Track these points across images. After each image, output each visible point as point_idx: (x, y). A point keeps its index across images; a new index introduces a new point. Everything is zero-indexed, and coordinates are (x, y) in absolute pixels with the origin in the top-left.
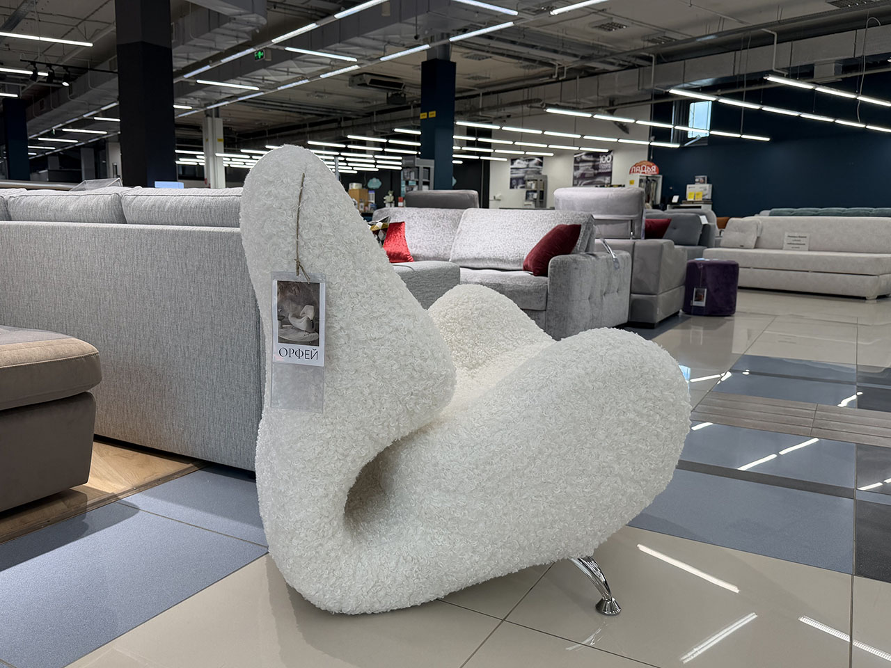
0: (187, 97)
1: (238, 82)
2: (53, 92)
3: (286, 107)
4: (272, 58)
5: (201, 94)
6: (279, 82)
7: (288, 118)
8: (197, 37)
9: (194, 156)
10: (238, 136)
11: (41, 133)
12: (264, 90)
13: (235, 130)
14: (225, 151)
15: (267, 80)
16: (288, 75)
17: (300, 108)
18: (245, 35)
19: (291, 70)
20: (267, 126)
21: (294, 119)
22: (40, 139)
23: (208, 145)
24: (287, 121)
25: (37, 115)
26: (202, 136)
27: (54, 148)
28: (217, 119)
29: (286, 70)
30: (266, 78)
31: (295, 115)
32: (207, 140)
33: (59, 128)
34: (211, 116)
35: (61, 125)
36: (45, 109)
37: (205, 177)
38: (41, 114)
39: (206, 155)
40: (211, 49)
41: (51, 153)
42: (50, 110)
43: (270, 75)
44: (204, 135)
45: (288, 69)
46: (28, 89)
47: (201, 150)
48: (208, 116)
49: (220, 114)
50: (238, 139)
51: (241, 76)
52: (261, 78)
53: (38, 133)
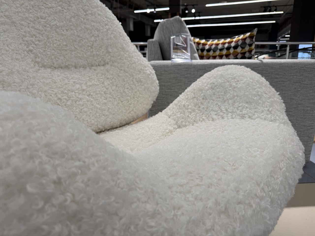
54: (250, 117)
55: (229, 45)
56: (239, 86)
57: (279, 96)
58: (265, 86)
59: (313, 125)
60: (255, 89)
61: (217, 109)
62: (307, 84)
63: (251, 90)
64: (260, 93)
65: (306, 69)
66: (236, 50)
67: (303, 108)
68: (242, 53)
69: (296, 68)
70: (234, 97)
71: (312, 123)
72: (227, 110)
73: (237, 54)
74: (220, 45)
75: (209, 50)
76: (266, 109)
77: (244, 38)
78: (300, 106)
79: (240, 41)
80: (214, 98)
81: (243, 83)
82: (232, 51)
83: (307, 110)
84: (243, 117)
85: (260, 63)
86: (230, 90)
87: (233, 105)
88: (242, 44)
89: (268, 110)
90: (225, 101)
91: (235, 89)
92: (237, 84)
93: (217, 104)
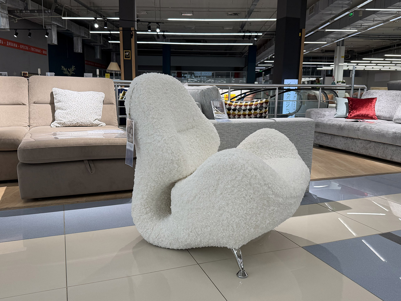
0: (325, 38)
1: (349, 28)
2: (269, 41)
3: (381, 37)
4: (362, 15)
5: (332, 35)
6: (370, 26)
7: (384, 43)
8: (323, 10)
9: (329, 65)
10: (358, 54)
11: (265, 59)
12: (361, 31)
13: (356, 51)
14: (345, 62)
15: (363, 26)
16: (373, 22)
17: (390, 37)
18: (346, 6)
19: (375, 19)
20: (373, 48)
21: (388, 43)
22: (265, 61)
23: (336, 60)
24: (383, 44)
25: (263, 52)
26: (334, 55)
27: (271, 65)
28: (342, 47)
29: (373, 19)
30: (363, 25)
31: (388, 41)
32: (336, 57)
33: (271, 56)
34: (340, 46)
35: (272, 55)
36: (266, 49)
37: (333, 75)
38: (265, 50)
39: (335, 64)
40: (331, 14)
41: (271, 67)
42: (267, 49)
43: (365, 23)
44: (335, 55)
45: (374, 19)
46: (259, 41)
47: (333, 62)
48: (338, 45)
49: (344, 44)
50: (358, 56)
51: (349, 25)
52: (360, 25)
53: (264, 59)
54: (284, 157)
55: (250, 107)
56: (276, 141)
57: (294, 146)
58: (288, 141)
59: (309, 164)
60: (284, 142)
61: (267, 153)
62: (304, 136)
63: (282, 143)
64: (286, 145)
65: (303, 125)
66: (255, 111)
67: (302, 152)
68: (260, 114)
69: (297, 125)
70: (274, 147)
71: (308, 162)
72: (272, 154)
73: (257, 114)
74: (243, 106)
75: (234, 110)
76: (291, 153)
77: (261, 103)
78: (300, 151)
79: (259, 104)
80: (263, 148)
81: (278, 140)
82: (253, 111)
83: (305, 154)
84: (281, 157)
85: (274, 122)
86: (271, 143)
87: (275, 151)
88: (260, 107)
89: (292, 153)
90: (270, 149)
91: (274, 143)
92: (274, 140)
93: (266, 151)
